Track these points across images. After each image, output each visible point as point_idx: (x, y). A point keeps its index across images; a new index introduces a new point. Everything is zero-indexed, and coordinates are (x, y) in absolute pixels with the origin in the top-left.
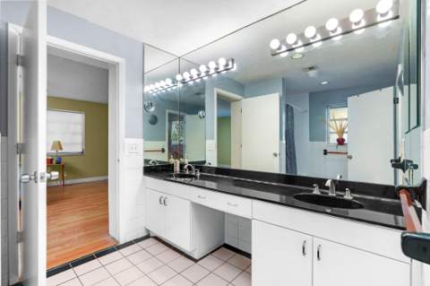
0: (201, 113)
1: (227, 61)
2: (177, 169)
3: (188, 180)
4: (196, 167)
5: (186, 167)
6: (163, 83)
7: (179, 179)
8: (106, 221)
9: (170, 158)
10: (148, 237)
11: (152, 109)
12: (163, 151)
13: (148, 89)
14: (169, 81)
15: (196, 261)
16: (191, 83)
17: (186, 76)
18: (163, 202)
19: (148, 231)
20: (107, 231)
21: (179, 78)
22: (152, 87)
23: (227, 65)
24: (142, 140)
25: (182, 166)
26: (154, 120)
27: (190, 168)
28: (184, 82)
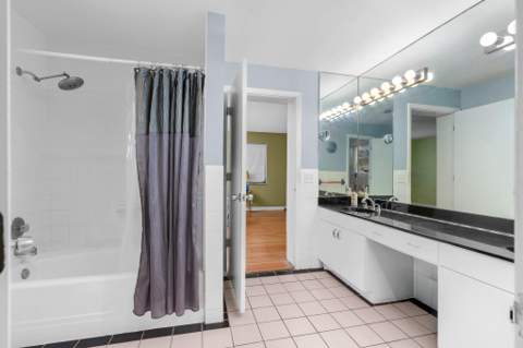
0: (386, 137)
1: (418, 72)
2: (355, 203)
3: (367, 215)
4: (377, 202)
5: (363, 200)
6: (340, 108)
7: (356, 213)
8: (284, 248)
9: (347, 190)
10: (321, 269)
11: (328, 138)
12: (343, 182)
13: (323, 116)
14: (346, 105)
15: (372, 305)
16: (373, 104)
17: (366, 97)
18: (337, 235)
19: (322, 263)
20: (285, 257)
21: (357, 100)
22: (329, 113)
23: (418, 77)
24: (317, 171)
25: (360, 199)
26: (333, 148)
27: (369, 202)
28: (363, 104)
